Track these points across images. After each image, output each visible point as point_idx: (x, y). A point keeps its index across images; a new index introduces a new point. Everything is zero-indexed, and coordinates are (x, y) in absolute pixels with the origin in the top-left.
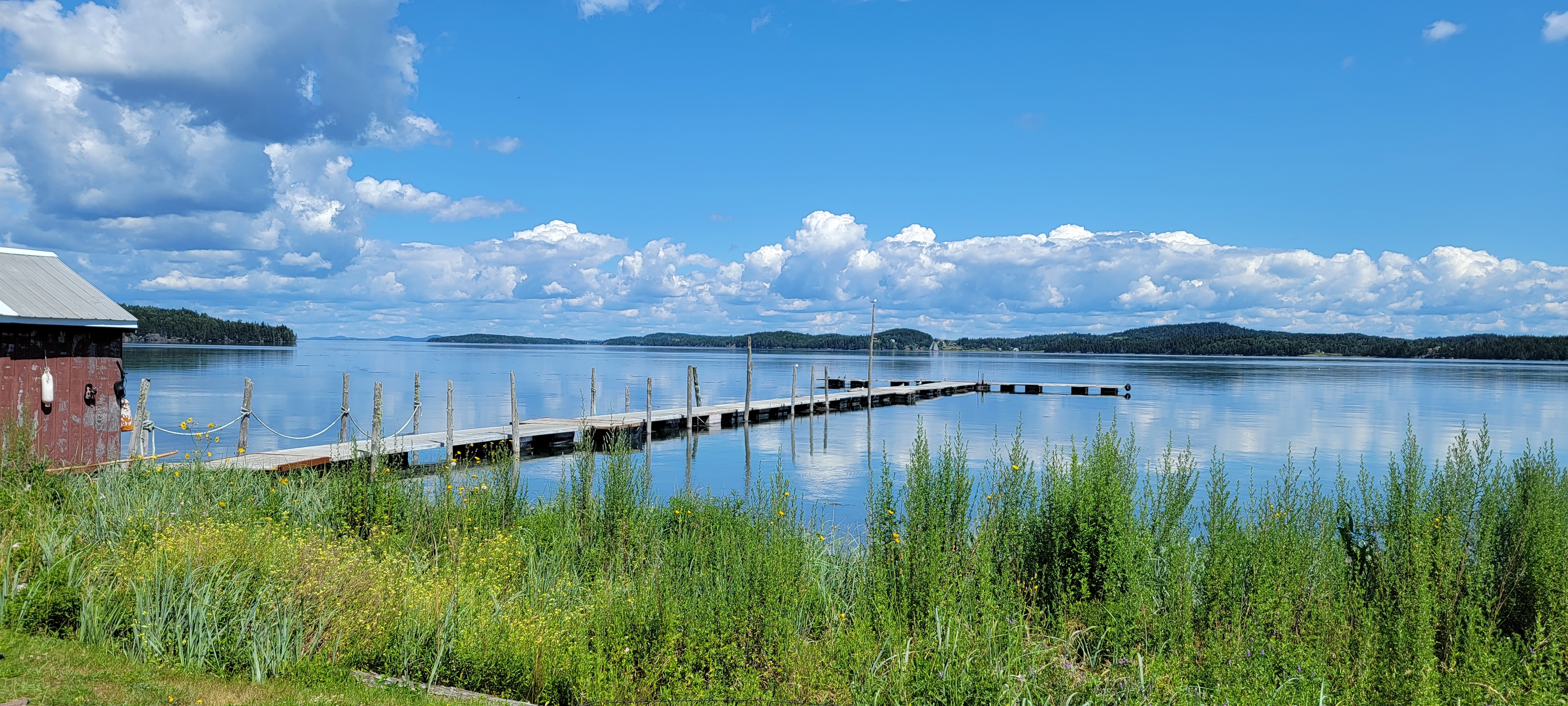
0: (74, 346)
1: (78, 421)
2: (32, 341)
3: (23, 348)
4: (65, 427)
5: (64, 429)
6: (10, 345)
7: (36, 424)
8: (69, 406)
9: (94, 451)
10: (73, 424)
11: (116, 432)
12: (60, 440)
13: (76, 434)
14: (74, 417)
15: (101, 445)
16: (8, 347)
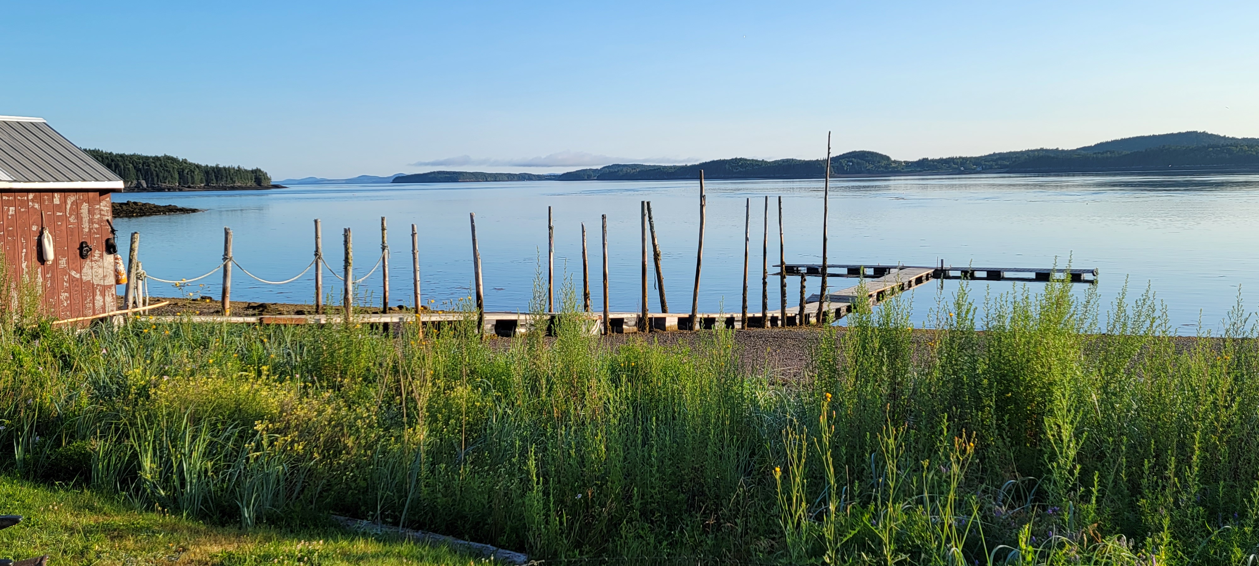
0: (68, 207)
1: (78, 276)
2: (30, 203)
3: (23, 210)
4: (66, 282)
5: (65, 284)
6: (11, 208)
7: (40, 280)
8: (67, 263)
9: (94, 304)
10: (72, 280)
11: (112, 285)
12: (63, 294)
13: (76, 288)
14: (73, 273)
15: (98, 297)
16: (8, 210)
